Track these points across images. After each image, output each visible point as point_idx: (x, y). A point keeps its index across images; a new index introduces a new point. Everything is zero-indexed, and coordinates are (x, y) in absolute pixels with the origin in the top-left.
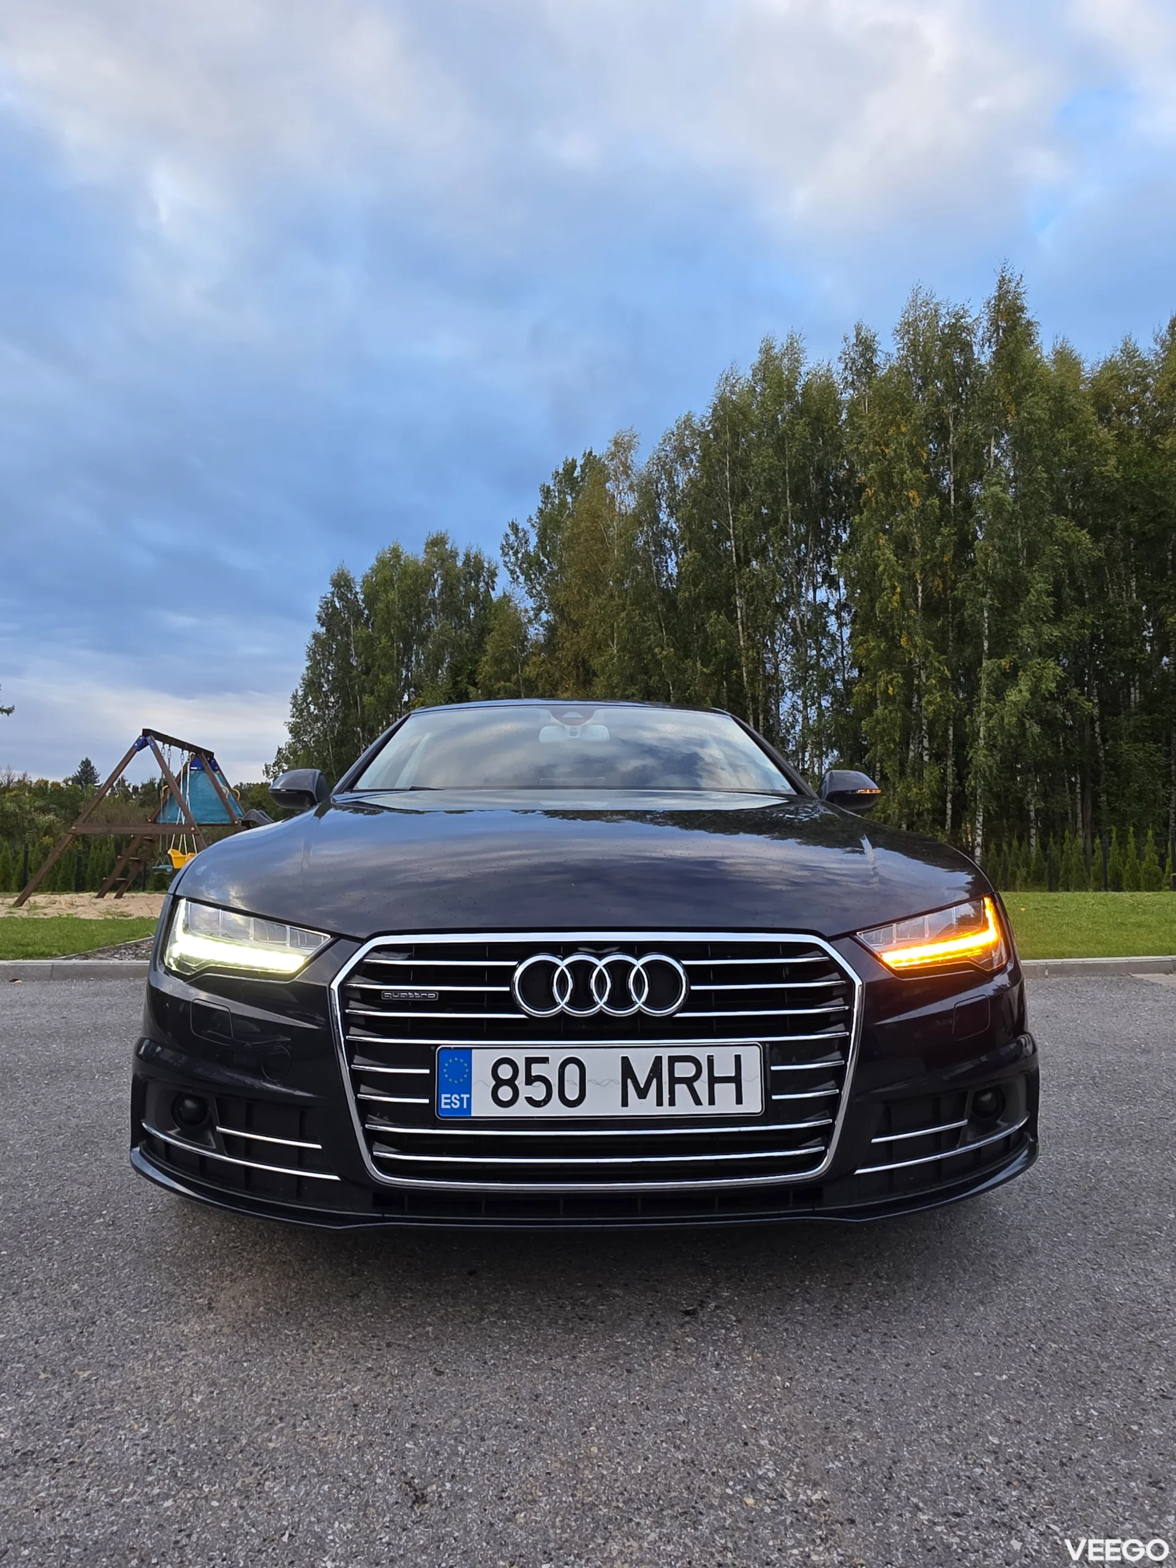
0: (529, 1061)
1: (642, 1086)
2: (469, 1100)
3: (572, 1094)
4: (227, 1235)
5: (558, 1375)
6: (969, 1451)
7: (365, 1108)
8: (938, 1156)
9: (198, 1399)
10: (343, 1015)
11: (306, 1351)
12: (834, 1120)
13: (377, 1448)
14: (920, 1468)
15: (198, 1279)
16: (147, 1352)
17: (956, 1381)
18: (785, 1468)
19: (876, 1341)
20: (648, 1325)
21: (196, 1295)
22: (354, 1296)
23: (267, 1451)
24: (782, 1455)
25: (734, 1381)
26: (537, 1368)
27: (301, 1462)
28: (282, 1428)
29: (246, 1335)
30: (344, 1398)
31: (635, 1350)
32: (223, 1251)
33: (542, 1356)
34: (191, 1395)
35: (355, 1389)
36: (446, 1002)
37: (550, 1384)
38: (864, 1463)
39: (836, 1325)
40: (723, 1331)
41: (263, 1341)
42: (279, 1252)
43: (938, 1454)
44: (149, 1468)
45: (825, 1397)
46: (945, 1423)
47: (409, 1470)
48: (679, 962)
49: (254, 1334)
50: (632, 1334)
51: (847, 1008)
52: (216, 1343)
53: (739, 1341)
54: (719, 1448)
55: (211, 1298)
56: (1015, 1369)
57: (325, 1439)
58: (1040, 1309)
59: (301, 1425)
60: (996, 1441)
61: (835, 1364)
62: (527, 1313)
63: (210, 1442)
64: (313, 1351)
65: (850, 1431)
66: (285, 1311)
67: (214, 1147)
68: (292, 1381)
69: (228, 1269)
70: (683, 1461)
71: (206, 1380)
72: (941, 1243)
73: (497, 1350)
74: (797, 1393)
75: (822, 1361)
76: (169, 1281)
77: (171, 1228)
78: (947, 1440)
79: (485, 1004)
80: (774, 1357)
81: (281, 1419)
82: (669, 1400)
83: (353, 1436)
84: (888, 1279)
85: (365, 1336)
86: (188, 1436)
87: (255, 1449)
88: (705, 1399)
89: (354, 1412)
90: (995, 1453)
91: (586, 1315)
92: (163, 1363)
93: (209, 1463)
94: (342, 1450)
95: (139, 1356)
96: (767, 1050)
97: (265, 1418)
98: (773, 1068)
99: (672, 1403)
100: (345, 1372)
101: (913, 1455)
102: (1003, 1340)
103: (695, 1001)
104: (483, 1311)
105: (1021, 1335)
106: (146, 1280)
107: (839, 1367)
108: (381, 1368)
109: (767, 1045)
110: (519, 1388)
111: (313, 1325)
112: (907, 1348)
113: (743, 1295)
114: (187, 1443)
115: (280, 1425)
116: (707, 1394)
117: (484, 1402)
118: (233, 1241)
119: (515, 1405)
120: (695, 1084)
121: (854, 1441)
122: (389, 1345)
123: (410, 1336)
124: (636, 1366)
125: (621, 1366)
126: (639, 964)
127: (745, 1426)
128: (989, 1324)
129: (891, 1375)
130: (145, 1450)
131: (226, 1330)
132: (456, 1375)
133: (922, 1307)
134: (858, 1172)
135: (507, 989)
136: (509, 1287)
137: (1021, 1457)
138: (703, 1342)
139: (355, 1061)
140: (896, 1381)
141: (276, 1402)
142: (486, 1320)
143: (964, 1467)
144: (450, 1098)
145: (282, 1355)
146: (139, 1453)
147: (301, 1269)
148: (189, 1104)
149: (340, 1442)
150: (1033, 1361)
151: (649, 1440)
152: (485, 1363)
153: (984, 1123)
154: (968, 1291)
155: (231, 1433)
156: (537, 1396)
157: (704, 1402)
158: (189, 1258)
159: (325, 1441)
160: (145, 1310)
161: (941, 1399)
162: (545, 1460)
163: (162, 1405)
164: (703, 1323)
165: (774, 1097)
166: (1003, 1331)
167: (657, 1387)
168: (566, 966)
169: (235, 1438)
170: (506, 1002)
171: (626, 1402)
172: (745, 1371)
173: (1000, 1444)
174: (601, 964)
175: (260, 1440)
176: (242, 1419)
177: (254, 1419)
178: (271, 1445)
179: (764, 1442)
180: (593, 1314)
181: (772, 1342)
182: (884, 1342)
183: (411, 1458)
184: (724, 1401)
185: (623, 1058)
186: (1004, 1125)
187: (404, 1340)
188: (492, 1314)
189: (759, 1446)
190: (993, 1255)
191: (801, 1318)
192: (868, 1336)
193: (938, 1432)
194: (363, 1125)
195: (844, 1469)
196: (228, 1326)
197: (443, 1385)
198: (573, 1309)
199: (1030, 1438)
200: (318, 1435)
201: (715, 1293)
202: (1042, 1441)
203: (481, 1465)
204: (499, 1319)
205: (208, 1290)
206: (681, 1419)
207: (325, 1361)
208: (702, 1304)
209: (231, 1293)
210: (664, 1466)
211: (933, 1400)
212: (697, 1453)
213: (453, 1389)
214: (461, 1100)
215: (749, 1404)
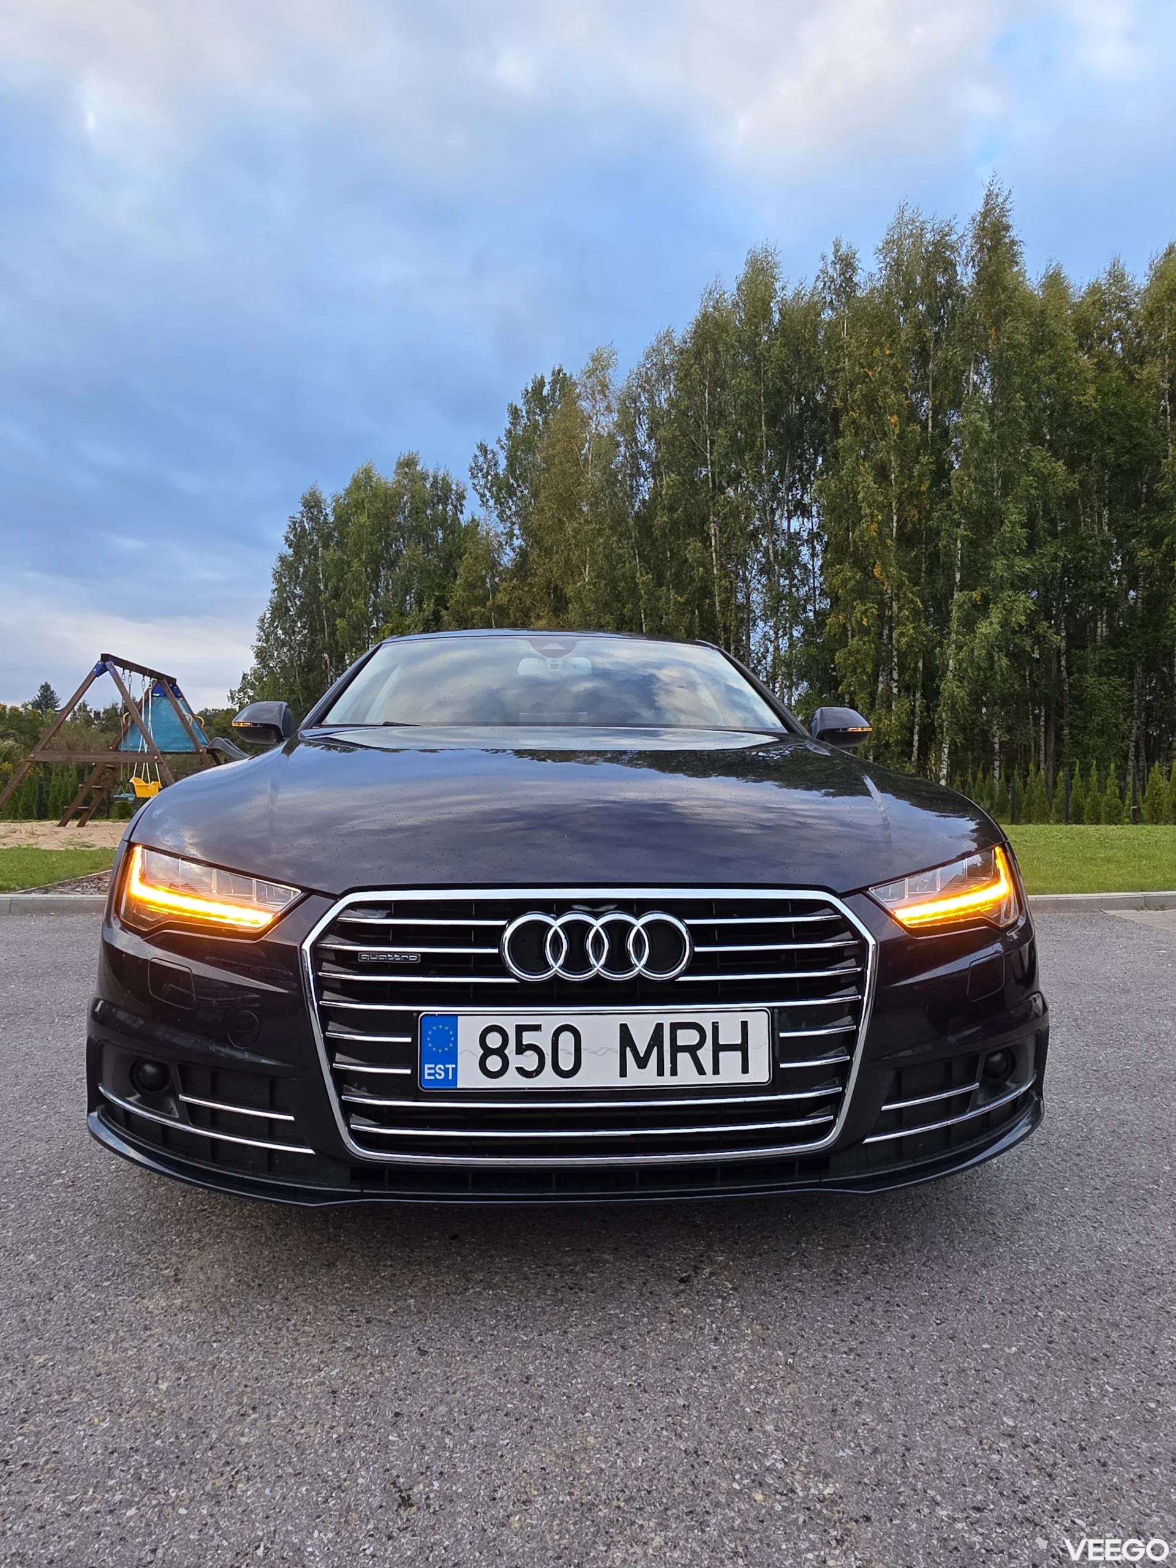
0: (520, 1029)
1: (642, 1055)
2: (455, 1070)
3: (566, 1064)
4: (194, 1196)
5: (549, 1353)
6: (984, 1435)
7: (342, 1079)
8: (949, 1122)
9: (163, 1386)
10: (317, 979)
11: (280, 1329)
12: (844, 1087)
13: (358, 1442)
14: (934, 1455)
15: (164, 1247)
16: (108, 1332)
17: (965, 1355)
18: (794, 1459)
19: (879, 1310)
20: (641, 1294)
21: (162, 1266)
22: (331, 1265)
23: (239, 1446)
24: (789, 1442)
25: (734, 1358)
26: (526, 1346)
27: (276, 1460)
28: (256, 1420)
29: (215, 1312)
30: (322, 1383)
31: (628, 1324)
32: (191, 1215)
33: (532, 1332)
34: (156, 1382)
35: (334, 1373)
36: (428, 964)
37: (541, 1364)
38: (876, 1450)
39: (837, 1292)
40: (720, 1301)
41: (233, 1317)
42: (250, 1216)
43: (952, 1440)
44: (110, 1469)
45: (830, 1375)
46: (957, 1403)
47: (393, 1467)
48: (681, 921)
49: (224, 1309)
50: (625, 1305)
51: (859, 969)
52: (183, 1320)
53: (737, 1311)
54: (722, 1436)
55: (177, 1269)
56: (1025, 1340)
57: (302, 1431)
58: (1043, 1273)
59: (275, 1416)
60: (1011, 1423)
61: (838, 1337)
62: (513, 1282)
63: (177, 1437)
64: (288, 1328)
65: (858, 1413)
66: (257, 1282)
67: (177, 1116)
68: (265, 1364)
69: (196, 1236)
70: (685, 1451)
71: (173, 1363)
72: (937, 1199)
73: (483, 1325)
74: (800, 1370)
75: (824, 1334)
76: (132, 1250)
77: (134, 1189)
78: (961, 1423)
79: (471, 965)
80: (774, 1330)
81: (254, 1409)
82: (668, 1381)
83: (332, 1428)
84: (887, 1240)
85: (342, 1310)
86: (153, 1431)
87: (226, 1445)
88: (706, 1379)
89: (332, 1400)
90: (1012, 1436)
91: (576, 1284)
92: (126, 1345)
93: (176, 1463)
94: (321, 1444)
95: (99, 1337)
96: (776, 1016)
97: (236, 1408)
98: (782, 1035)
99: (670, 1384)
100: (322, 1352)
101: (926, 1440)
102: (1009, 1307)
103: (699, 964)
104: (468, 1280)
105: (1027, 1302)
106: (108, 1249)
107: (843, 1340)
108: (361, 1347)
109: (776, 1011)
110: (508, 1369)
111: (287, 1299)
112: (910, 1317)
113: (739, 1259)
114: (152, 1439)
115: (253, 1416)
116: (707, 1372)
117: (472, 1385)
118: (201, 1203)
119: (504, 1388)
120: (699, 1053)
121: (864, 1425)
122: (369, 1321)
123: (391, 1310)
124: (631, 1341)
125: (615, 1341)
126: (639, 923)
127: (748, 1410)
128: (994, 1290)
129: (898, 1348)
130: (106, 1448)
131: (194, 1306)
132: (441, 1355)
133: (922, 1272)
134: (867, 1140)
135: (496, 951)
136: (493, 1252)
137: (1037, 1441)
138: (700, 1313)
139: (329, 1028)
140: (903, 1356)
141: (249, 1390)
142: (471, 1291)
143: (980, 1453)
144: (434, 1069)
145: (255, 1334)
146: (99, 1452)
147: (274, 1234)
148: (149, 1069)
149: (318, 1436)
150: (1041, 1330)
151: (649, 1426)
152: (472, 1340)
153: (995, 1086)
154: (969, 1252)
155: (200, 1426)
156: (528, 1378)
157: (705, 1382)
158: (154, 1223)
159: (302, 1435)
160: (107, 1283)
161: (951, 1375)
162: (539, 1452)
163: (125, 1393)
164: (698, 1292)
165: (782, 1066)
166: (1008, 1297)
167: (654, 1367)
168: (560, 927)
169: (204, 1432)
170: (494, 965)
171: (622, 1383)
172: (745, 1346)
173: (1015, 1427)
174: (597, 924)
175: (231, 1434)
176: (212, 1410)
177: (225, 1409)
178: (244, 1440)
179: (770, 1428)
180: (583, 1283)
181: (771, 1312)
182: (887, 1311)
183: (395, 1453)
184: (726, 1380)
185: (621, 1025)
186: (1013, 1086)
187: (385, 1315)
188: (477, 1283)
189: (764, 1432)
190: (991, 1213)
191: (800, 1285)
192: (870, 1304)
193: (949, 1414)
194: (339, 1095)
195: (856, 1458)
196: (197, 1301)
197: (428, 1366)
198: (562, 1276)
199: (1045, 1418)
200: (294, 1427)
201: (709, 1257)
202: (1059, 1422)
203: (472, 1462)
204: (484, 1289)
205: (174, 1259)
206: (681, 1402)
207: (300, 1340)
208: (696, 1268)
209: (199, 1263)
210: (666, 1458)
211: (942, 1377)
212: (700, 1443)
213: (438, 1372)
214: (446, 1071)
215: (752, 1383)
